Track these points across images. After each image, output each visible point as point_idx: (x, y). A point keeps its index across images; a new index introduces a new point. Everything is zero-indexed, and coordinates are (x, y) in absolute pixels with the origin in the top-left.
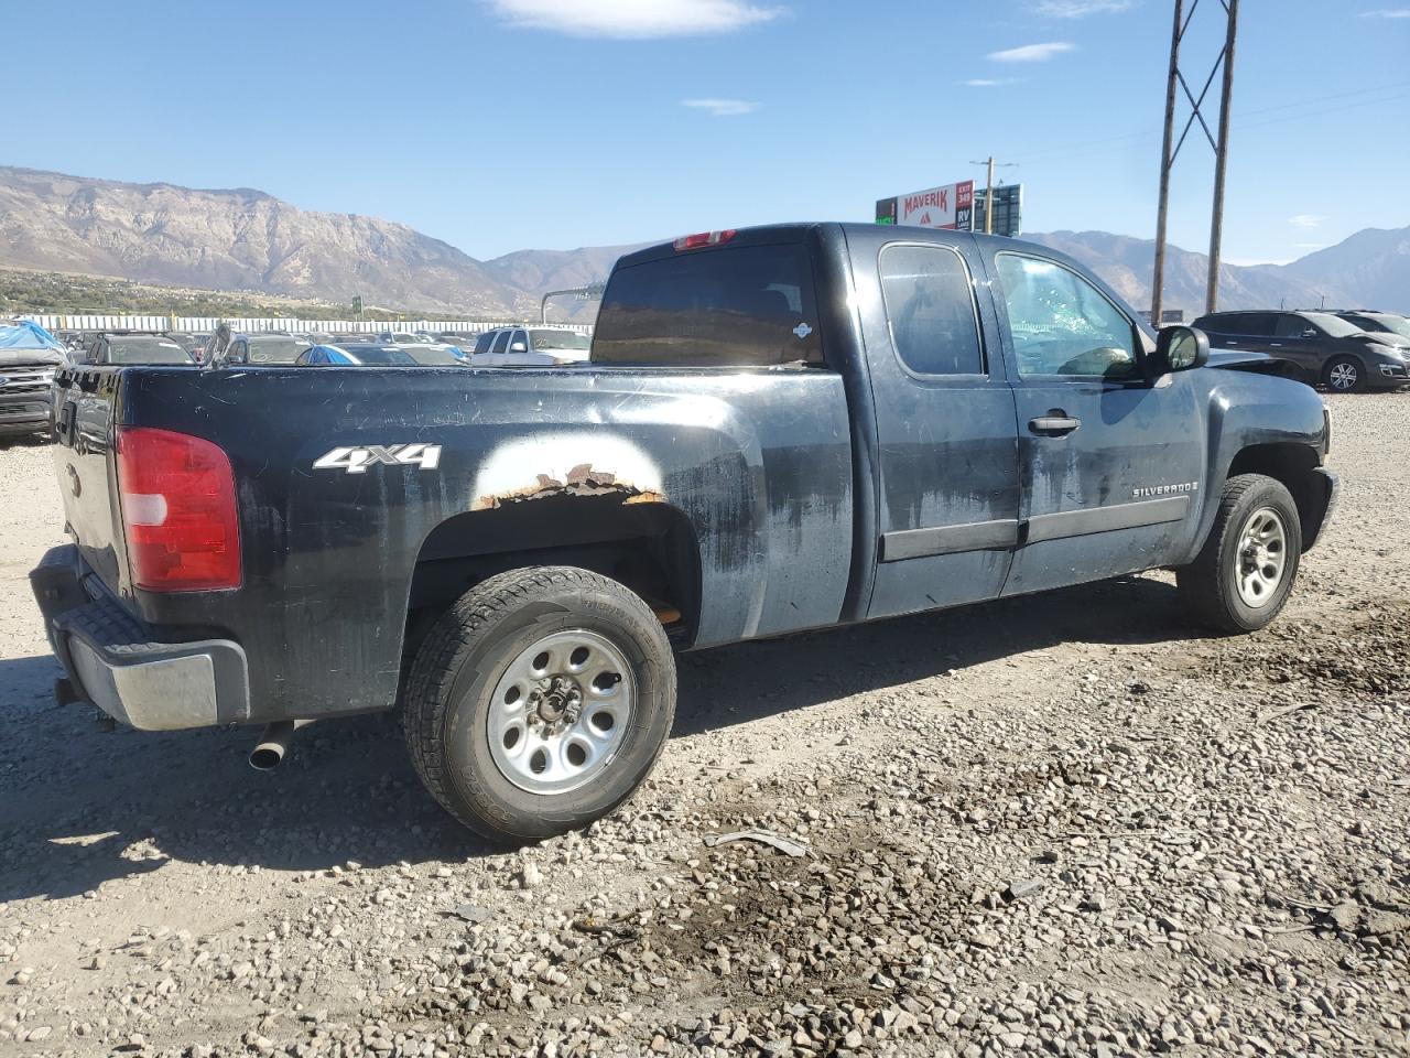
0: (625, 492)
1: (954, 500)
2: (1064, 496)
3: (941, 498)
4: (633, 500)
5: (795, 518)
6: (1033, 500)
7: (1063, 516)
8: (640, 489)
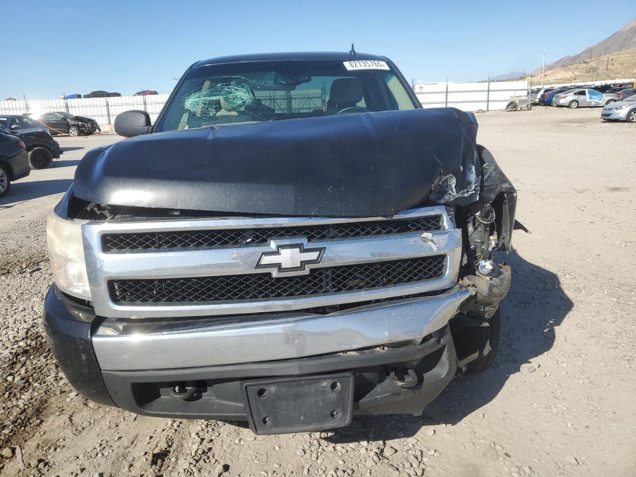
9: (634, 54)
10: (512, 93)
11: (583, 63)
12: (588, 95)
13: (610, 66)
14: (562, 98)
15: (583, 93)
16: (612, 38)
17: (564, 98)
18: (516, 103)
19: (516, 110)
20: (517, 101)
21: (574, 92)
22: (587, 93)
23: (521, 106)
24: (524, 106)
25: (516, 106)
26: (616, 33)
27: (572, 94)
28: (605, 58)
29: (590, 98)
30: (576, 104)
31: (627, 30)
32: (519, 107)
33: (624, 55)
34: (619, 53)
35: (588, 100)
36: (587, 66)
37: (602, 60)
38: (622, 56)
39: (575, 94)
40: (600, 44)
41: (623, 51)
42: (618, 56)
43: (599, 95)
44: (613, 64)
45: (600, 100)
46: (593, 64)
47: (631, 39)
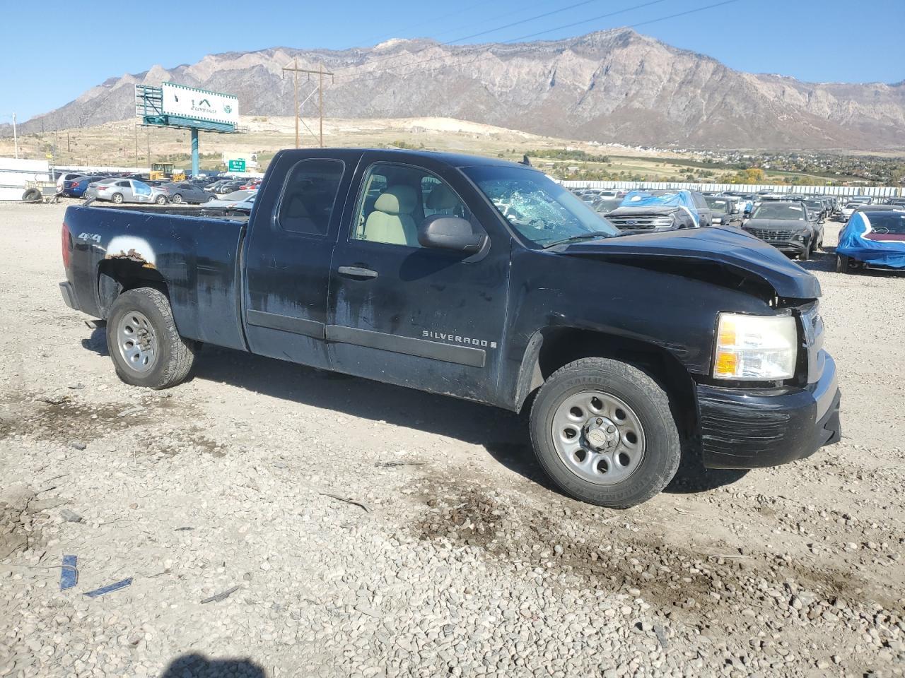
0: (145, 263)
1: (286, 302)
2: (361, 319)
3: (278, 299)
4: (145, 266)
5: (209, 290)
6: (337, 315)
7: (358, 331)
8: (148, 262)
9: (100, 135)
10: (31, 177)
11: (33, 136)
12: (133, 188)
13: (72, 146)
14: (100, 189)
15: (127, 184)
16: (67, 108)
17: (105, 188)
18: (39, 193)
19: (40, 202)
20: (41, 190)
21: (116, 182)
22: (131, 184)
23: (47, 197)
24: (52, 197)
25: (39, 196)
26: (71, 103)
27: (113, 184)
28: (63, 134)
29: (137, 192)
30: (121, 198)
31: (86, 101)
32: (44, 197)
33: (88, 133)
34: (81, 129)
35: (135, 194)
36: (40, 141)
37: (59, 135)
38: (85, 135)
39: (118, 184)
40: (52, 114)
41: (85, 128)
42: (81, 134)
43: (146, 188)
44: (76, 145)
45: (149, 195)
46: (48, 140)
47: (93, 114)
